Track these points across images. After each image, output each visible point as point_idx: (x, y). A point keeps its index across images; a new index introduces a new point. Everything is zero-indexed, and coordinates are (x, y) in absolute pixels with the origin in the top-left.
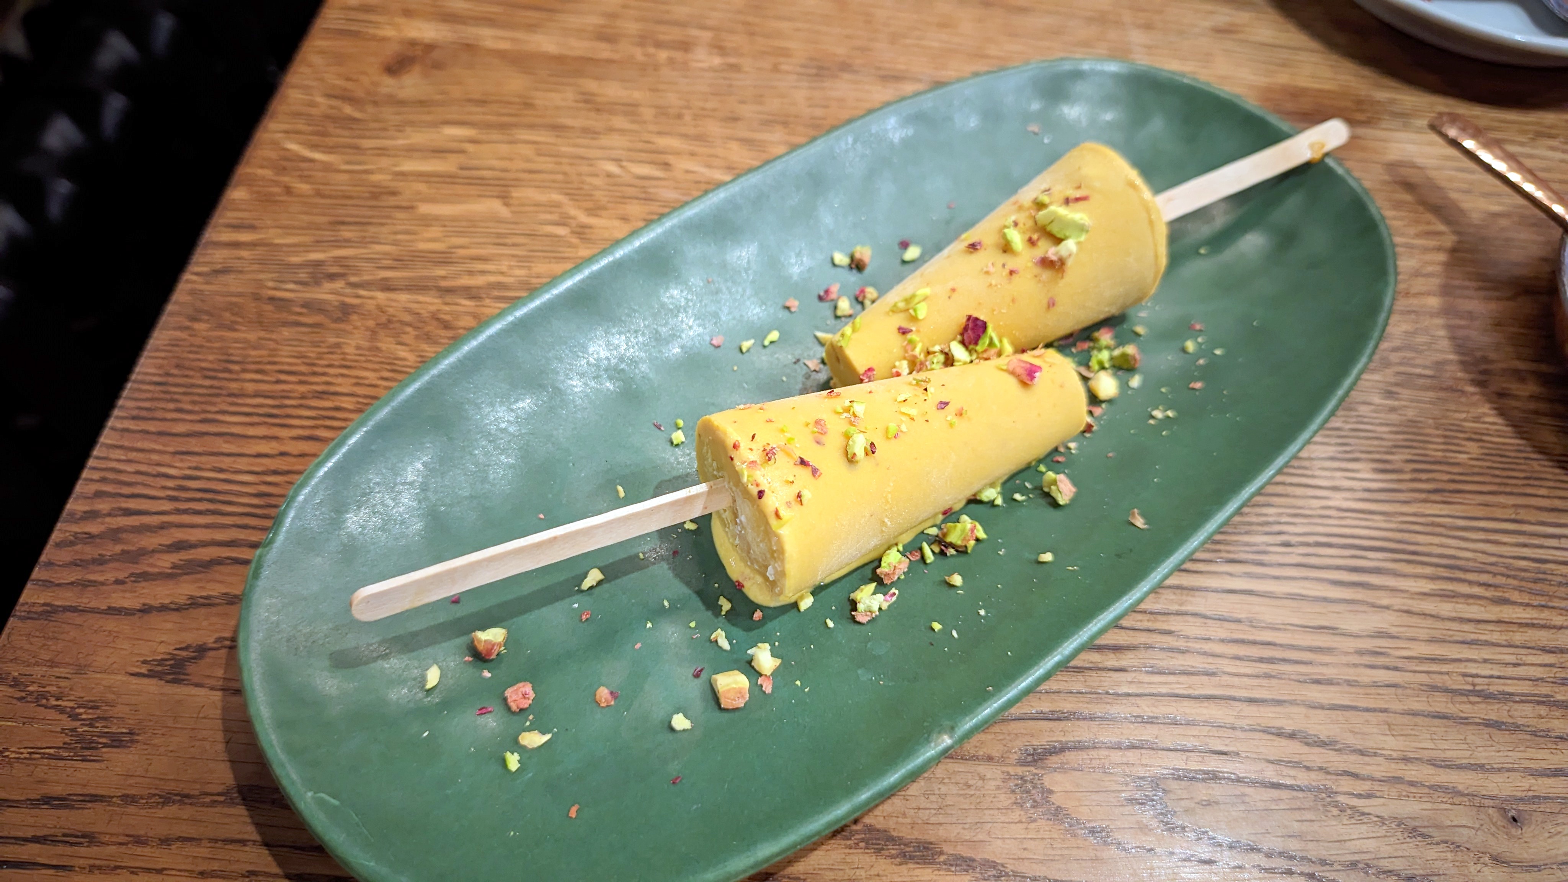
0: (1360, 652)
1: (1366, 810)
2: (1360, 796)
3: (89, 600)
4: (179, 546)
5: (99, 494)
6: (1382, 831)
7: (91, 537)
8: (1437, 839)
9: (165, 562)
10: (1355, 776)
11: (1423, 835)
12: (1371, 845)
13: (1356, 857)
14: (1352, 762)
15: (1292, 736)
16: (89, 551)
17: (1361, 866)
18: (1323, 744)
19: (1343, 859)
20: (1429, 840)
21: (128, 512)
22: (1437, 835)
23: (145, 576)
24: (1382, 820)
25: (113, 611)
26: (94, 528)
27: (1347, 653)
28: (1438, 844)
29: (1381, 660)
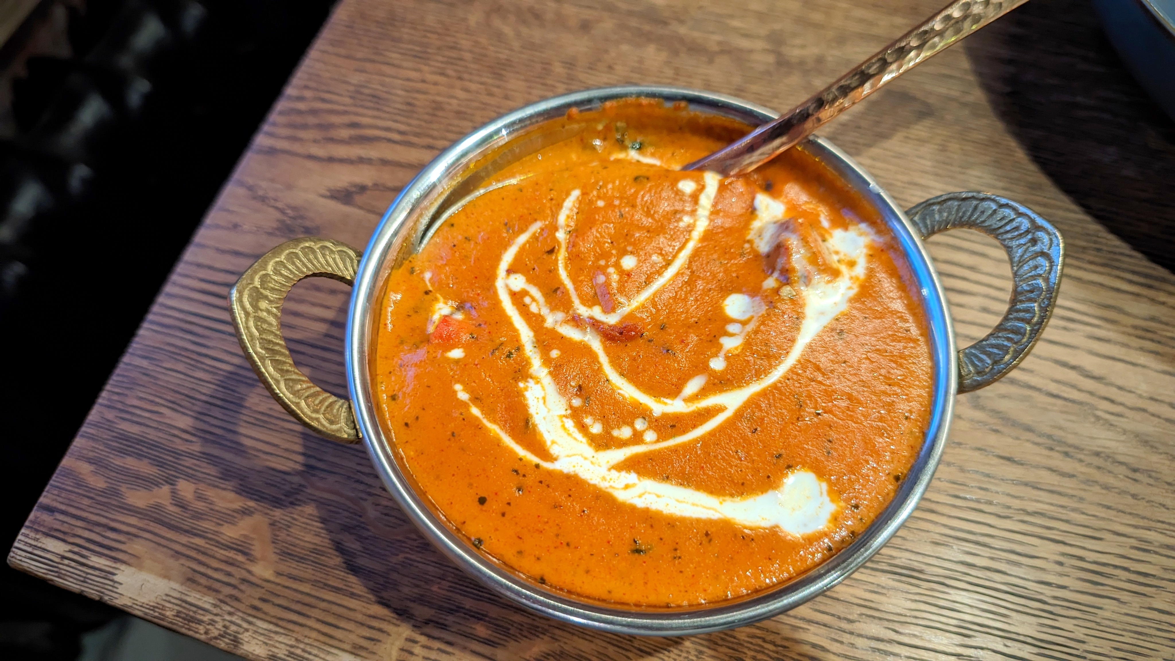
0: (1135, 327)
1: (1115, 423)
2: (1112, 414)
3: (296, 147)
4: (354, 125)
5: (306, 87)
6: (1123, 438)
7: (299, 112)
8: (1161, 451)
9: (345, 133)
10: (1112, 401)
11: (1152, 447)
12: (1112, 444)
13: (1099, 449)
14: (1113, 393)
15: (1073, 368)
16: (298, 119)
17: (1103, 455)
18: (1094, 378)
19: (1091, 448)
20: (1155, 450)
21: (323, 100)
22: (1162, 449)
23: (332, 140)
24: (1125, 432)
25: (311, 157)
26: (301, 106)
27: (1126, 326)
28: (1161, 453)
29: (1149, 335)
